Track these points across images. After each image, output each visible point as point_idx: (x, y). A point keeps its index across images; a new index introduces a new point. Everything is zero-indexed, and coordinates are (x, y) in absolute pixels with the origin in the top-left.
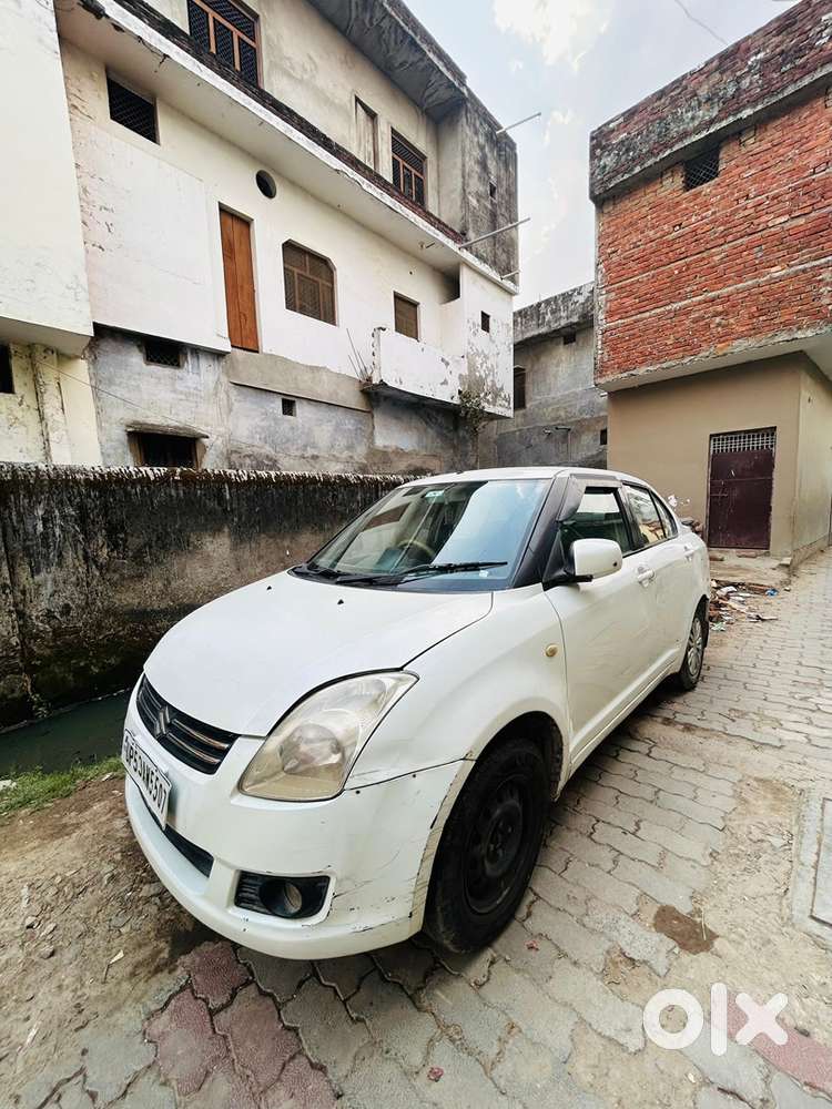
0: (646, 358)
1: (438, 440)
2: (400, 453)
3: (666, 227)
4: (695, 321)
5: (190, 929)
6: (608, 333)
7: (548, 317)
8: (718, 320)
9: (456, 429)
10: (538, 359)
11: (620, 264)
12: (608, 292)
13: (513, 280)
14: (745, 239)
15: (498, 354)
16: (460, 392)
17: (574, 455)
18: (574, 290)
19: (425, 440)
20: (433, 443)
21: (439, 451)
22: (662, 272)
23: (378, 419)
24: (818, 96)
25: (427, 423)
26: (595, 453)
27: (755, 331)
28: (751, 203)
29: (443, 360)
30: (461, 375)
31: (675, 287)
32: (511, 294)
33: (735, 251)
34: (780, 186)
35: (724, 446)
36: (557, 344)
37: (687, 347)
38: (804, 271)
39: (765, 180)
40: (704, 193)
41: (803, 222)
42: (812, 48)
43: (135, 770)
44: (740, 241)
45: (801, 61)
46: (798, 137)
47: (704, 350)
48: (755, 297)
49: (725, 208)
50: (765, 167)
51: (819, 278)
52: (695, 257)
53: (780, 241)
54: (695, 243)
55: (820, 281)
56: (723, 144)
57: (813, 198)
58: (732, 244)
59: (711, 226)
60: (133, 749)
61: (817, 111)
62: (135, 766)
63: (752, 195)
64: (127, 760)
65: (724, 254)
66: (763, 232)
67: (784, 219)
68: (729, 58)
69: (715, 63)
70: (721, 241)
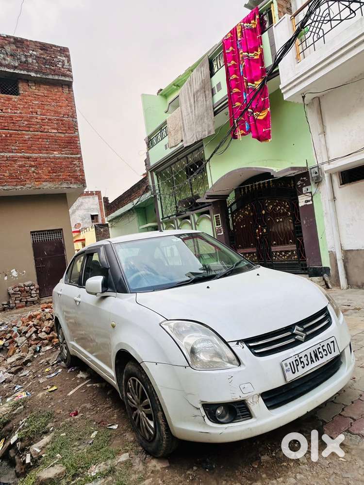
4: (20, 166)
8: (33, 169)
14: (39, 133)
24: (59, 86)
27: (52, 180)
28: (39, 117)
33: (35, 137)
34: (50, 115)
35: (39, 238)
37: (16, 179)
38: (68, 158)
39: (44, 109)
40: (13, 100)
41: (63, 136)
42: (56, 66)
43: (303, 367)
44: (36, 133)
45: (53, 68)
46: (54, 98)
47: (28, 184)
48: (49, 163)
49: (26, 113)
50: (43, 103)
51: (74, 163)
52: (14, 131)
53: (55, 140)
54: (12, 124)
55: (75, 164)
56: (19, 81)
57: (65, 127)
58: (33, 133)
59: (20, 119)
60: (297, 360)
61: (60, 92)
62: (302, 365)
63: (39, 113)
64: (294, 373)
65: (30, 136)
66: (47, 133)
67: (56, 131)
68: (19, 43)
69: (12, 40)
70: (27, 129)
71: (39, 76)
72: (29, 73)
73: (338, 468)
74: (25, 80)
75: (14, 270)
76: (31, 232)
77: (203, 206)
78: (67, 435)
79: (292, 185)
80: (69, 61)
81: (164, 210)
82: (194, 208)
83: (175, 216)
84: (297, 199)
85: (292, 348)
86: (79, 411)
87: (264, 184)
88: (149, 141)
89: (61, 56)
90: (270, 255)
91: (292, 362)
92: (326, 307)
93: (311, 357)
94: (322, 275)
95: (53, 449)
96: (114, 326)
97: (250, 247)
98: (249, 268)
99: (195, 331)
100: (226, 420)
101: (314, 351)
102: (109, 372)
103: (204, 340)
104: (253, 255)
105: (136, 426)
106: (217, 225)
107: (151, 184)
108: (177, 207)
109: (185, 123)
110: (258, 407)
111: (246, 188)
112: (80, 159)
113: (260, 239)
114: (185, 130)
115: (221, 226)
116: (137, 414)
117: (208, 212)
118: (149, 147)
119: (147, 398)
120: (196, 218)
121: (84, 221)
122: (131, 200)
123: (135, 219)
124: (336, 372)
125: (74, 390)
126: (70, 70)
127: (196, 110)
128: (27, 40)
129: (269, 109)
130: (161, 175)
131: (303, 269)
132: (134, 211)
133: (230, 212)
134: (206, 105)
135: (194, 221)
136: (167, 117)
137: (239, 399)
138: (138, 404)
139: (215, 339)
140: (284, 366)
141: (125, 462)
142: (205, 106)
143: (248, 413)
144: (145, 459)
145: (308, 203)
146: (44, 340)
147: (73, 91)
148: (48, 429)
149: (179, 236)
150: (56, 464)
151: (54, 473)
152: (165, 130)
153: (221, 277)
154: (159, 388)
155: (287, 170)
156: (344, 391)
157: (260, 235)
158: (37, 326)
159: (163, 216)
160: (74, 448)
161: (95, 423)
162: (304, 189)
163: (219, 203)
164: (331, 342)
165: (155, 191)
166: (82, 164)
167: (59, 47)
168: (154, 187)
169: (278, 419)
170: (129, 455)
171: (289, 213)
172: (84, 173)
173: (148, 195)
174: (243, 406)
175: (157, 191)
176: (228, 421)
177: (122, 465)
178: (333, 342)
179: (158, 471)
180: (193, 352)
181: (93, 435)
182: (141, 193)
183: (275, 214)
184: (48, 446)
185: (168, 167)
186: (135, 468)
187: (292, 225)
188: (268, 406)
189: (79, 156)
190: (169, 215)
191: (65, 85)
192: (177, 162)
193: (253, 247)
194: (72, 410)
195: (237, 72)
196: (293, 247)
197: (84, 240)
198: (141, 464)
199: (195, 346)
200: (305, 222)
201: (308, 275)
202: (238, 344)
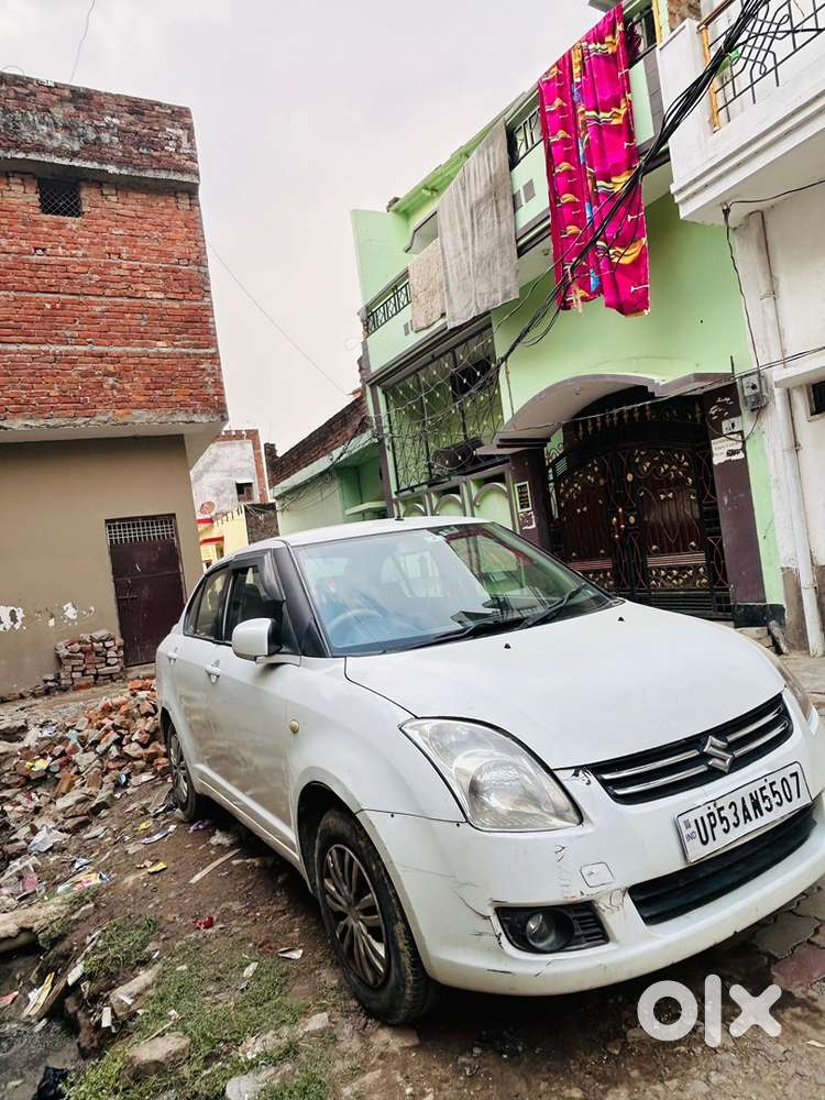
0: (21, 407)
3: (23, 243)
4: (84, 375)
8: (111, 381)
14: (126, 301)
22: (30, 299)
24: (169, 194)
27: (151, 405)
28: (125, 264)
31: (49, 323)
33: (117, 309)
34: (150, 261)
35: (123, 535)
37: (77, 404)
38: (188, 355)
39: (134, 247)
40: (68, 226)
41: (177, 306)
42: (163, 149)
43: (726, 831)
44: (119, 300)
45: (155, 154)
46: (158, 221)
47: (100, 413)
48: (146, 367)
49: (96, 256)
50: (133, 233)
51: (202, 367)
52: (71, 297)
53: (160, 316)
54: (66, 281)
55: (204, 370)
56: (82, 184)
57: (183, 287)
58: (111, 299)
59: (85, 269)
60: (712, 814)
61: (171, 207)
62: (725, 826)
63: (124, 256)
64: (705, 843)
65: (104, 308)
66: (143, 301)
67: (161, 295)
68: (82, 98)
69: (67, 93)
70: (99, 292)
71: (124, 172)
72: (104, 167)
73: (805, 1061)
74: (94, 181)
75: (69, 605)
76: (107, 521)
77: (489, 463)
78: (190, 970)
79: (698, 415)
80: (190, 138)
81: (401, 473)
82: (469, 469)
83: (425, 487)
84: (709, 447)
85: (701, 785)
86: (215, 919)
87: (631, 412)
88: (369, 317)
89: (173, 127)
90: (643, 577)
91: (702, 818)
92: (780, 695)
93: (745, 809)
94: (765, 624)
95: (162, 1000)
96: (295, 731)
97: (597, 557)
98: (599, 603)
99: (479, 742)
100: (550, 945)
101: (751, 795)
102: (283, 833)
103: (500, 765)
104: (605, 576)
105: (344, 955)
106: (522, 507)
107: (371, 413)
108: (430, 466)
109: (450, 274)
110: (622, 917)
111: (590, 424)
112: (215, 357)
113: (620, 538)
114: (451, 289)
115: (530, 509)
116: (346, 927)
117: (500, 478)
118: (368, 331)
119: (369, 892)
120: (474, 490)
121: (221, 498)
122: (327, 451)
123: (335, 494)
124: (802, 842)
125: (205, 872)
126: (193, 159)
127: (476, 243)
128: (98, 93)
129: (644, 240)
130: (395, 394)
131: (720, 609)
132: (334, 474)
133: (551, 477)
134: (499, 232)
135: (470, 497)
136: (410, 261)
137: (579, 898)
138: (349, 904)
139: (526, 762)
140: (683, 827)
141: (322, 1032)
142: (496, 235)
143: (598, 930)
144: (365, 1027)
145: (734, 458)
146: (136, 759)
147: (199, 206)
148: (150, 955)
149: (436, 530)
150: (169, 1030)
151: (165, 1052)
152: (404, 290)
153: (535, 624)
154: (399, 868)
155: (686, 380)
156: (819, 888)
157: (620, 530)
158: (121, 728)
159: (398, 487)
160: (208, 998)
161: (251, 945)
162: (726, 425)
163: (527, 456)
164: (792, 775)
165: (380, 429)
166: (220, 370)
167: (170, 107)
168: (379, 420)
169: (667, 946)
170: (329, 1017)
171: (690, 480)
172: (222, 388)
173: (365, 439)
174: (587, 914)
175: (386, 431)
176: (552, 948)
177: (314, 1038)
178: (795, 774)
179: (394, 1055)
180: (474, 790)
181: (249, 971)
182: (350, 432)
183: (657, 483)
184: (151, 992)
185: (409, 375)
186: (343, 1046)
187: (696, 507)
188: (646, 915)
189: (212, 351)
190: (413, 483)
191: (182, 191)
192: (430, 362)
193: (603, 557)
194: (201, 916)
195: (571, 156)
196: (699, 558)
197: (221, 539)
198: (355, 1037)
199: (478, 778)
200: (726, 501)
201: (732, 623)
202: (576, 774)
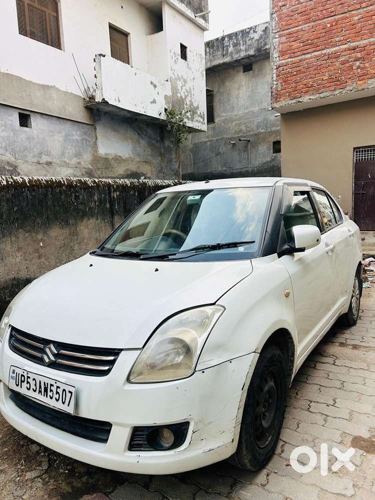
0: (309, 89)
1: (149, 149)
2: (118, 159)
4: (343, 63)
5: (70, 491)
6: (281, 69)
7: (231, 49)
8: (358, 63)
9: (162, 139)
10: (223, 83)
11: (288, 16)
12: (280, 36)
13: (204, 18)
15: (194, 79)
16: (166, 110)
17: (253, 161)
18: (251, 28)
19: (138, 149)
20: (145, 151)
21: (149, 158)
22: (319, 24)
23: (100, 130)
25: (139, 134)
26: (269, 160)
29: (152, 83)
30: (166, 96)
31: (328, 36)
32: (203, 29)
33: (368, 15)
35: (363, 156)
36: (238, 72)
43: (28, 389)
47: (349, 85)
52: (342, 16)
54: (340, 6)
58: (365, 9)
60: (24, 376)
62: (28, 386)
64: (17, 385)
65: (360, 16)
70: (358, 6)
93: (40, 387)
101: (45, 383)
140: (11, 371)
178: (71, 393)
